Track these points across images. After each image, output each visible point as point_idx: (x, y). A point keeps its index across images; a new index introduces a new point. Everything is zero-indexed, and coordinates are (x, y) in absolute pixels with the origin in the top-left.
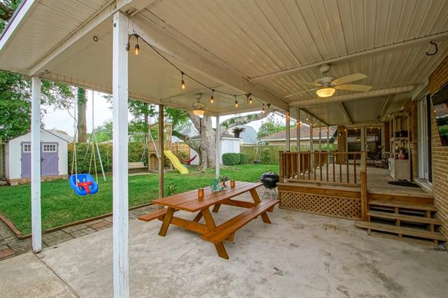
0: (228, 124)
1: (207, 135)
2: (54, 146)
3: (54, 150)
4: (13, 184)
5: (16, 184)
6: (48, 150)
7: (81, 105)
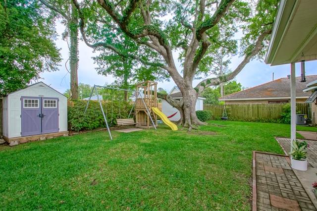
0: (205, 84)
1: (190, 94)
2: (55, 102)
3: (55, 106)
4: (12, 143)
5: (16, 143)
6: (49, 105)
7: (74, 64)
